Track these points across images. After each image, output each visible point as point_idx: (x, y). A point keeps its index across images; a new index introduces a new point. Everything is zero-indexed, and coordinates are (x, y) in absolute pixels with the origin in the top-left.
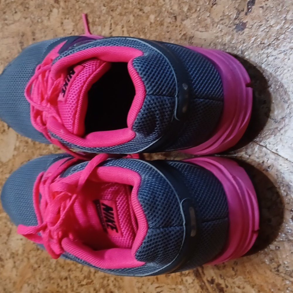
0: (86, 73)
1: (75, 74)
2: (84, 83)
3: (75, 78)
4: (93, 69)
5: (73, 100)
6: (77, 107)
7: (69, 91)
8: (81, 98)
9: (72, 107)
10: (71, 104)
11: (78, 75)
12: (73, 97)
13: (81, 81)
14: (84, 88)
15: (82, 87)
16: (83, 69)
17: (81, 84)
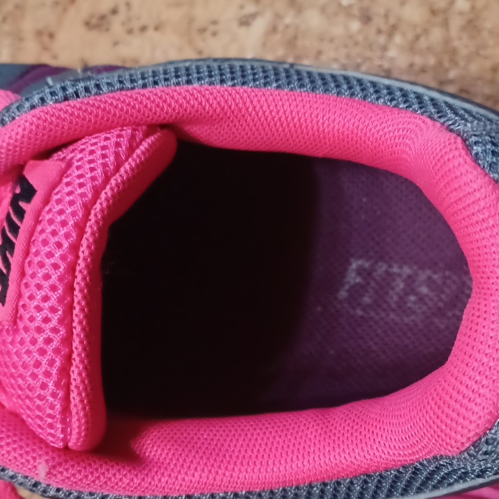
0: (81, 185)
1: (37, 199)
2: (80, 228)
3: (38, 213)
4: (105, 165)
5: (46, 312)
6: (68, 340)
7: (23, 274)
8: (78, 296)
9: (48, 341)
10: (39, 330)
11: (47, 201)
12: (46, 299)
13: (64, 223)
14: (84, 251)
15: (75, 248)
16: (63, 173)
17: (67, 235)
